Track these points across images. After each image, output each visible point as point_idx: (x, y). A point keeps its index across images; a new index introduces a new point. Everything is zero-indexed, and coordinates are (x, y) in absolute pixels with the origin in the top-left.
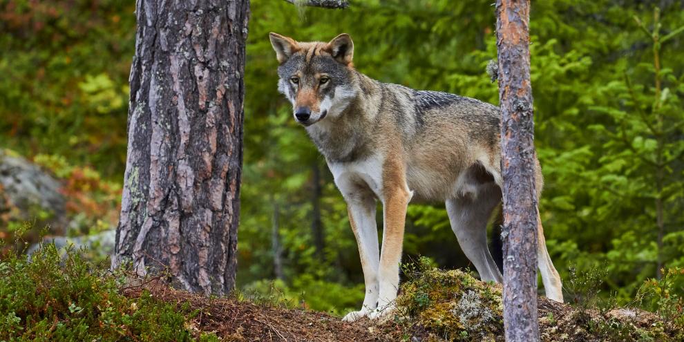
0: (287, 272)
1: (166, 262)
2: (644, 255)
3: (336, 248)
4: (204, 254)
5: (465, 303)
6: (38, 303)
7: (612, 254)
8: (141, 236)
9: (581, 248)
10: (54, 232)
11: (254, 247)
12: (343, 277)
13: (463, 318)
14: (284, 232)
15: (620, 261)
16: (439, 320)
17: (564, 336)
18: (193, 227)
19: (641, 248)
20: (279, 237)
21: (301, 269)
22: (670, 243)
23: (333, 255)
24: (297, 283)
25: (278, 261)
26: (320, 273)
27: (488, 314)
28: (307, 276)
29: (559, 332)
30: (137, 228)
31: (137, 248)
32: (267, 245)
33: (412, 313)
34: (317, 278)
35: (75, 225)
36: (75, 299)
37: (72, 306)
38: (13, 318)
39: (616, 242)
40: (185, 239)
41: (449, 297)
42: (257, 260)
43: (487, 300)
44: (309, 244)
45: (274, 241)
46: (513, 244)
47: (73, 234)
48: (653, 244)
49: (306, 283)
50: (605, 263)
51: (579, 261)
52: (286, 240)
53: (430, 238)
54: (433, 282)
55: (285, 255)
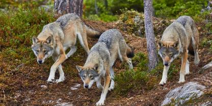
0: (99, 13)
1: (66, 10)
2: (182, 7)
3: (110, 7)
4: (75, 8)
5: (136, 19)
6: (34, 20)
7: (175, 7)
8: (60, 4)
9: (167, 6)
10: (43, 4)
11: (91, 7)
12: (112, 14)
13: (135, 22)
14: (98, 3)
15: (176, 9)
16: (130, 23)
17: (160, 26)
18: (72, 2)
19: (181, 5)
20: (97, 4)
21: (102, 12)
22: (188, 4)
23: (110, 9)
24: (101, 15)
25: (97, 10)
26: (107, 13)
27: (141, 21)
28: (104, 14)
29: (159, 25)
30: (59, 2)
31: (59, 7)
32: (94, 6)
33: (123, 21)
34: (106, 14)
35: (48, 3)
36: (43, 19)
37: (42, 21)
38: (28, 24)
39: (175, 4)
40: (70, 5)
41: (132, 18)
42: (92, 10)
43: (141, 18)
44: (104, 6)
45: (96, 5)
46: (146, 4)
47: (48, 4)
48: (184, 5)
49: (103, 15)
50: (173, 9)
51: (167, 9)
52: (98, 5)
53: (132, 4)
54: (128, 14)
55: (98, 9)
